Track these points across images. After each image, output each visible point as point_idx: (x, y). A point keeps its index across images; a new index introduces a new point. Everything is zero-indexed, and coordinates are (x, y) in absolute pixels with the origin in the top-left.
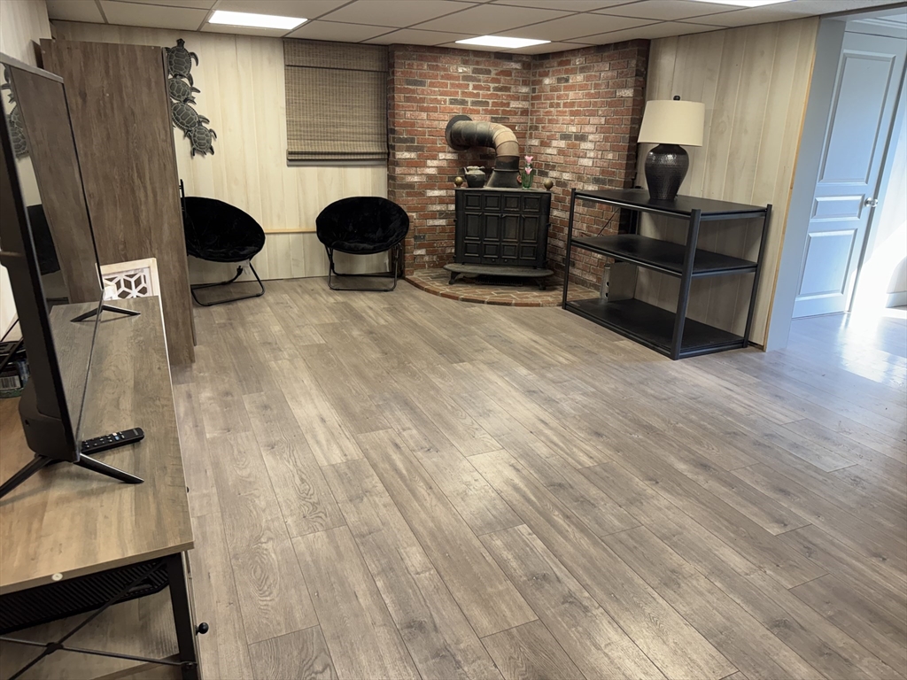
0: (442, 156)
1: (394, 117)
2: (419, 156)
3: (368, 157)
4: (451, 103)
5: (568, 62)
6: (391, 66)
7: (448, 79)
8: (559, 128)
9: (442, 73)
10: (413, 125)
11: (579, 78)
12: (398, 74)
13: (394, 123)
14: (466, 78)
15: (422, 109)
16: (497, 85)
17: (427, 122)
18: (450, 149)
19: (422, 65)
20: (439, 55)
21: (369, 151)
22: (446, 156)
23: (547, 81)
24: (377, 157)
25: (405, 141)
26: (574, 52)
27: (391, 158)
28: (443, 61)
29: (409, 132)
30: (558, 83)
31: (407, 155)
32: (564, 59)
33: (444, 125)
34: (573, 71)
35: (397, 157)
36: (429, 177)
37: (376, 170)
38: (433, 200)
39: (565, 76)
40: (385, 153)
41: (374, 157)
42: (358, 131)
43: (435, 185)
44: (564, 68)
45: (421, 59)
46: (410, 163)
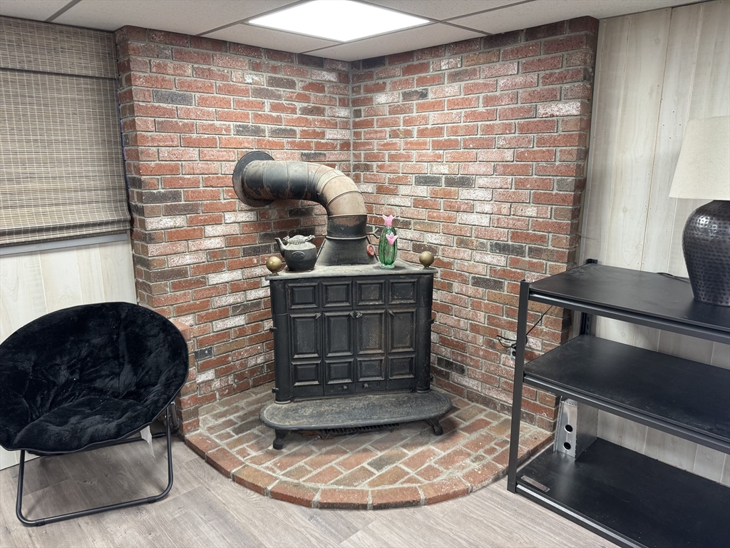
0: (229, 217)
1: (137, 158)
2: (190, 222)
3: (91, 231)
4: (238, 133)
5: (424, 67)
6: (124, 67)
7: (229, 93)
8: (413, 167)
9: (219, 83)
10: (174, 170)
11: (452, 90)
12: (138, 83)
13: (138, 170)
14: (259, 92)
15: (189, 144)
16: (306, 105)
17: (201, 165)
18: (243, 206)
19: (181, 67)
20: (211, 52)
21: (91, 220)
22: (238, 217)
23: (381, 98)
24: (110, 228)
25: (162, 198)
26: (435, 50)
27: (137, 229)
28: (220, 64)
29: (166, 183)
30: (404, 99)
31: (167, 222)
32: (416, 63)
33: (229, 168)
34: (437, 80)
35: (149, 227)
36: (212, 253)
37: (109, 250)
38: (219, 290)
39: (419, 89)
40: (125, 221)
41: (104, 229)
42: (66, 185)
43: (222, 265)
44: (416, 77)
45: (180, 56)
46: (175, 235)
